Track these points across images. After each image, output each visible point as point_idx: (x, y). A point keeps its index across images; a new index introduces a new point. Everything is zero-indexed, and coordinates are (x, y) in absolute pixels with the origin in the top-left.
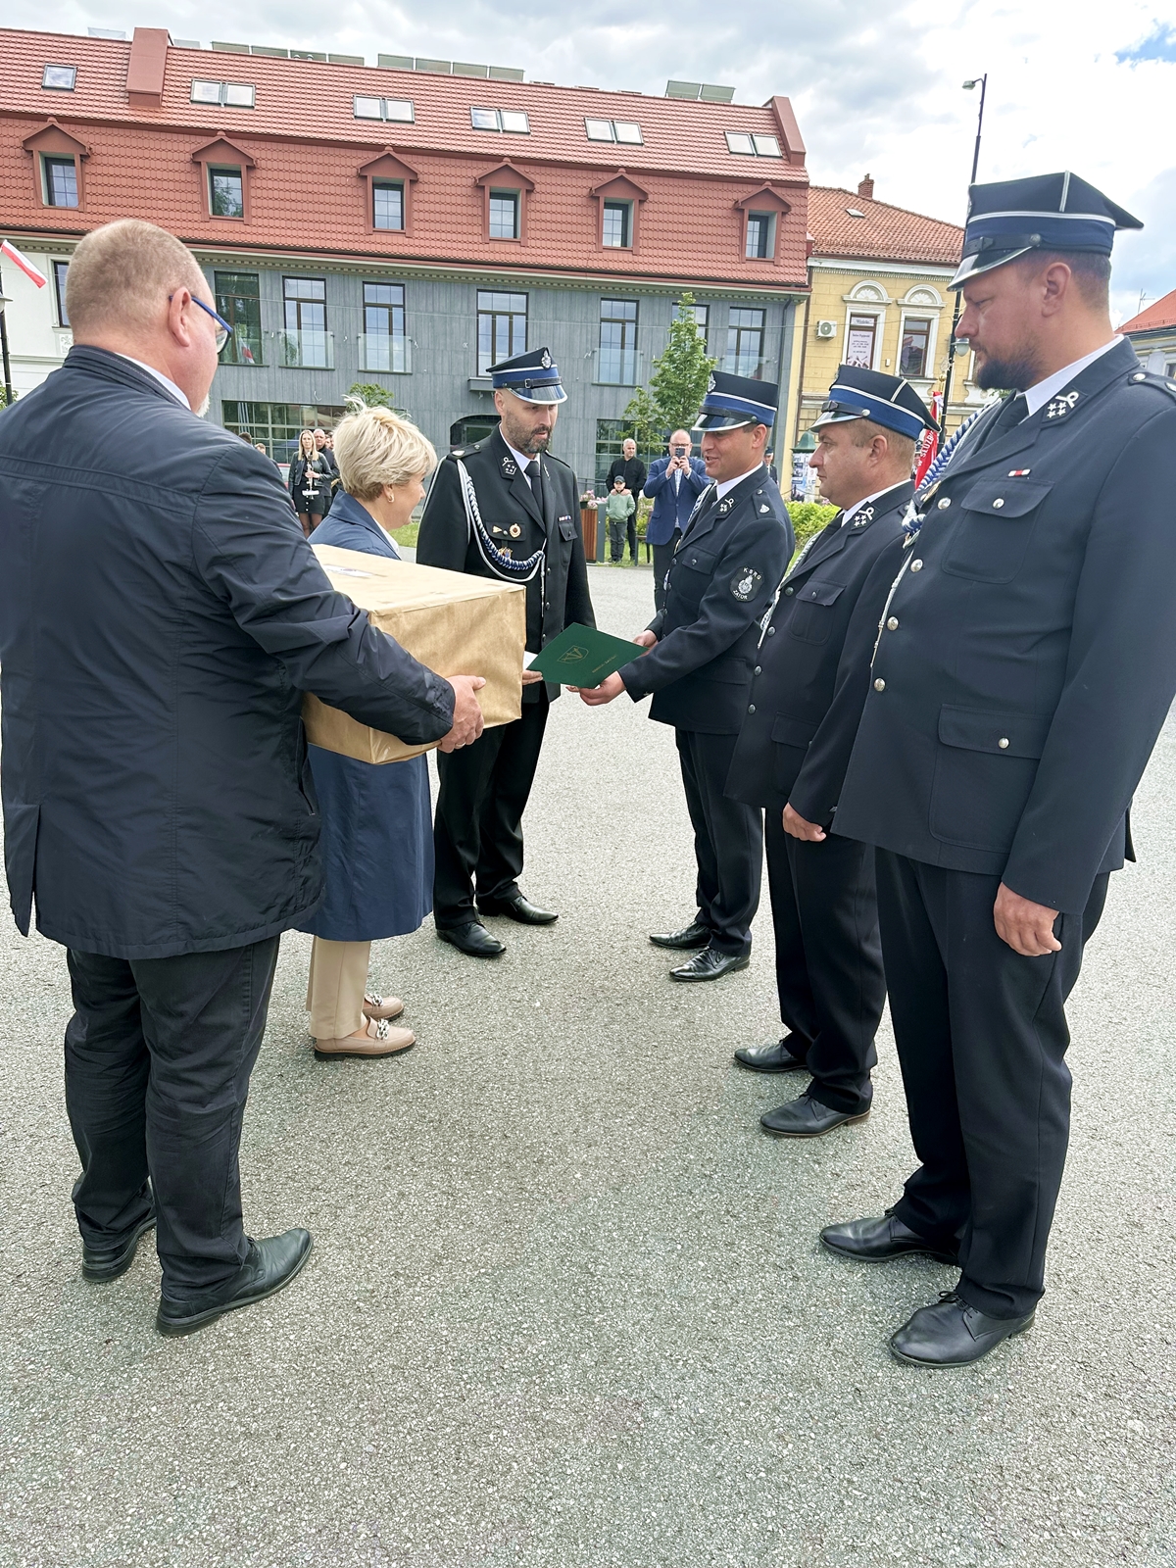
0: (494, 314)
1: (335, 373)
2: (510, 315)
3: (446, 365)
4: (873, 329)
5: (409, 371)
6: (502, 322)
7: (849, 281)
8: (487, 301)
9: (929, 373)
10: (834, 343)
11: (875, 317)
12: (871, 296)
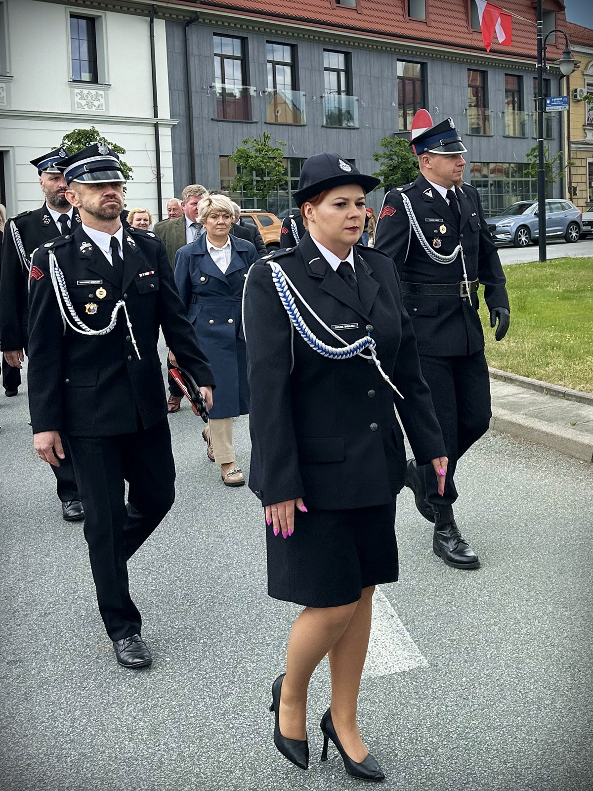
0: (404, 80)
1: (306, 130)
3: (380, 121)
6: (409, 87)
7: (585, 62)
10: (582, 104)
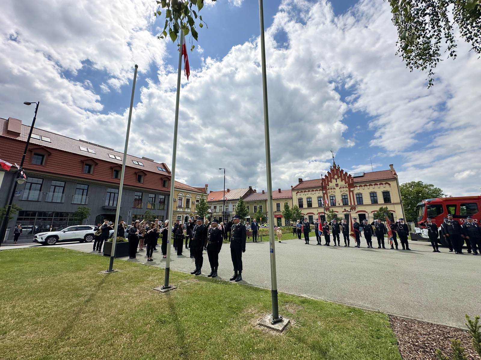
0: (111, 193)
1: (64, 204)
2: (115, 193)
3: (97, 203)
4: (182, 200)
5: (87, 204)
6: (112, 195)
7: (178, 192)
8: (109, 190)
9: (190, 207)
10: (176, 202)
11: (182, 198)
12: (182, 195)
